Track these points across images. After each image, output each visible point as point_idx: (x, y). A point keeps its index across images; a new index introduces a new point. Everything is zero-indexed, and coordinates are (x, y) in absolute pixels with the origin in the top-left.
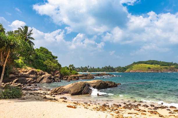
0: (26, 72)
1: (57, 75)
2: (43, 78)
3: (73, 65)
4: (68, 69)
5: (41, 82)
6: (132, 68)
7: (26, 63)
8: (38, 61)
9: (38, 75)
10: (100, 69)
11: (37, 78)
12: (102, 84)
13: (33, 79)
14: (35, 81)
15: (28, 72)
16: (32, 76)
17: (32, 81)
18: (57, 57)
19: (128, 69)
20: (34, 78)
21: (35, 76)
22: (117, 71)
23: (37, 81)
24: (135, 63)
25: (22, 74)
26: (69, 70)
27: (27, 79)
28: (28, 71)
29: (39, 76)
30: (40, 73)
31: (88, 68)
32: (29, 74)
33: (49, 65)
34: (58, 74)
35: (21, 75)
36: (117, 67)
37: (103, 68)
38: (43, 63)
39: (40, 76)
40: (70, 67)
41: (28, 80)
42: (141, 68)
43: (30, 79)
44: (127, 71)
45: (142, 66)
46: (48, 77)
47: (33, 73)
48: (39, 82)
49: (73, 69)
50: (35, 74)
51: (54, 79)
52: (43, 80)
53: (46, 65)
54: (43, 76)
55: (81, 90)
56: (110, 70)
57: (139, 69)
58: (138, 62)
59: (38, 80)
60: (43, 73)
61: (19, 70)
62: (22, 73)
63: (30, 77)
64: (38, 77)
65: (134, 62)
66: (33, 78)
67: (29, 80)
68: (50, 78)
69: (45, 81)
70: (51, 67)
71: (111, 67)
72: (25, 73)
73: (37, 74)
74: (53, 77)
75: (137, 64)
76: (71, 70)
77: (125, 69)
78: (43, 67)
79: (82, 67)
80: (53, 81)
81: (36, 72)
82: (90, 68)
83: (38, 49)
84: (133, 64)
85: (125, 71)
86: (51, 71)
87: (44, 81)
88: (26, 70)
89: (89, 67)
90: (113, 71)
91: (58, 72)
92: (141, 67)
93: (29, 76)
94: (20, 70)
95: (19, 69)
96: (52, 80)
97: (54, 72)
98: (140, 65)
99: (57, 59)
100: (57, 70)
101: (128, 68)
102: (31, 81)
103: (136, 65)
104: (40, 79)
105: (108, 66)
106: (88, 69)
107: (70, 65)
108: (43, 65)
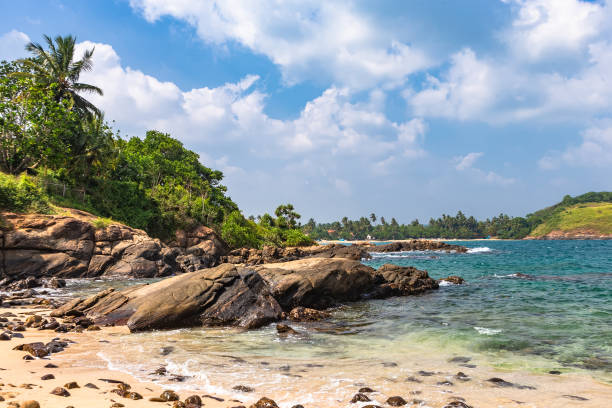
0: (43, 227)
1: (202, 246)
2: (118, 256)
3: (291, 208)
4: (273, 224)
5: (111, 273)
6: (559, 220)
7: (61, 194)
8: (122, 186)
9: (100, 243)
10: (422, 226)
11: (93, 253)
12: (339, 277)
13: (71, 259)
14: (81, 265)
15: (50, 230)
16: (70, 244)
17: (69, 265)
18: (219, 176)
19: (541, 227)
20: (79, 255)
21: (81, 245)
22: (494, 235)
23: (90, 269)
24: (569, 201)
25: (24, 238)
26: (275, 229)
27: (46, 257)
28: (54, 223)
29: (102, 247)
30: (109, 235)
31: (373, 224)
32: (57, 236)
33: (168, 202)
34: (205, 238)
35: (17, 242)
36: (495, 220)
37: (432, 222)
38: (142, 194)
39: (107, 246)
40: (278, 215)
41: (49, 261)
42: (599, 219)
43: (58, 259)
44: (534, 232)
45: (600, 212)
46: (143, 250)
47: (76, 232)
48: (100, 273)
49: (293, 222)
50: (84, 236)
51: (170, 259)
52: (120, 264)
53: (155, 204)
54: (121, 245)
55: (196, 303)
56: (463, 230)
57: (589, 227)
58: (582, 197)
59: (96, 262)
60: (124, 231)
61: (12, 221)
62: (23, 231)
63: (58, 251)
64: (98, 249)
65: (568, 196)
66: (75, 254)
67: (55, 263)
68: (151, 255)
69: (127, 269)
70: (177, 209)
71: (468, 217)
72: (34, 233)
73: (93, 239)
74: (166, 251)
75: (580, 204)
76: (284, 227)
77: (525, 225)
78: (140, 210)
79: (346, 219)
80: (167, 266)
81: (90, 229)
82: (378, 222)
83: (137, 140)
84: (560, 204)
85: (528, 234)
86: (175, 229)
87: (123, 267)
88: (41, 221)
89: (374, 220)
90: (475, 234)
91: (209, 230)
92: (598, 216)
93: (53, 244)
94: (17, 220)
95: (12, 214)
96: (160, 262)
97: (190, 230)
98: (594, 208)
99: (221, 183)
100: (201, 221)
101: (540, 222)
102: (60, 266)
103: (575, 209)
104: (104, 259)
105: (454, 215)
106: (371, 228)
107: (280, 208)
108: (143, 203)
